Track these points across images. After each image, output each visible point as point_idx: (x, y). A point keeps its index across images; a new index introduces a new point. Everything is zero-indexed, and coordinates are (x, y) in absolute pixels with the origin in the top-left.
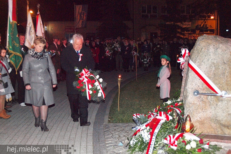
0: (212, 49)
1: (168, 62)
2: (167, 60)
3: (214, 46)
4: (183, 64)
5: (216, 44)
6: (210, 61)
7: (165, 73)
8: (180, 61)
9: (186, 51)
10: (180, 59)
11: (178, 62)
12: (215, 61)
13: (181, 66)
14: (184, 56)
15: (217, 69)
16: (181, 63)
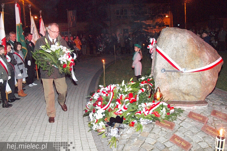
0: (173, 37)
1: (139, 49)
2: (138, 48)
3: (174, 35)
4: (151, 50)
5: (176, 34)
6: (172, 46)
7: (137, 57)
8: (149, 47)
9: (153, 40)
10: (149, 46)
11: (148, 48)
12: (176, 46)
13: (150, 51)
14: (152, 44)
15: (178, 52)
16: (150, 49)
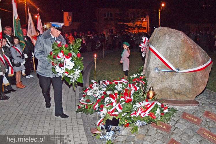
0: (167, 37)
3: (169, 35)
4: (143, 48)
5: (171, 34)
6: (166, 46)
8: (141, 46)
9: (146, 39)
12: (170, 46)
13: (142, 50)
14: (144, 43)
15: (171, 52)
